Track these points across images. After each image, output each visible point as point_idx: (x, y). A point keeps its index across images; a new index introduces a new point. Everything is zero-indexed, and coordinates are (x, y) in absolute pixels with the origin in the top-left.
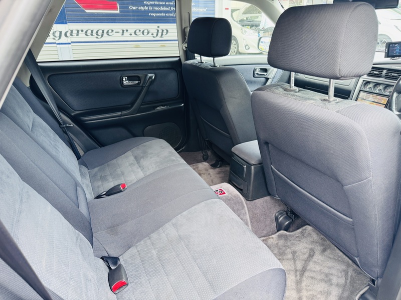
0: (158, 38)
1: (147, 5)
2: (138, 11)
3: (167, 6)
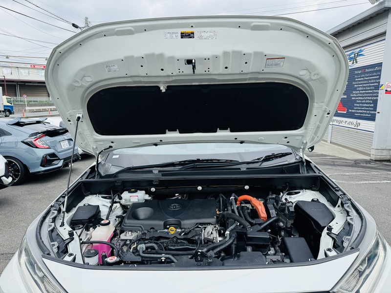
0: (356, 128)
1: (355, 110)
2: (352, 112)
3: (362, 110)
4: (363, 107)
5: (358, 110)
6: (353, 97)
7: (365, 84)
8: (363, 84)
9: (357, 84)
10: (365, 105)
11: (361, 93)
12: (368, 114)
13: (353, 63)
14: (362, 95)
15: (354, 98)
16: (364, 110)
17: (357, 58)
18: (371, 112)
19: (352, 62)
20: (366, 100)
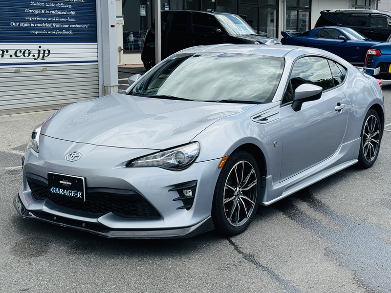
1: (29, 21)
2: (19, 28)
4: (52, 16)
5: (41, 22)
10: (56, 12)
12: (68, 29)
16: (56, 22)
18: (73, 26)
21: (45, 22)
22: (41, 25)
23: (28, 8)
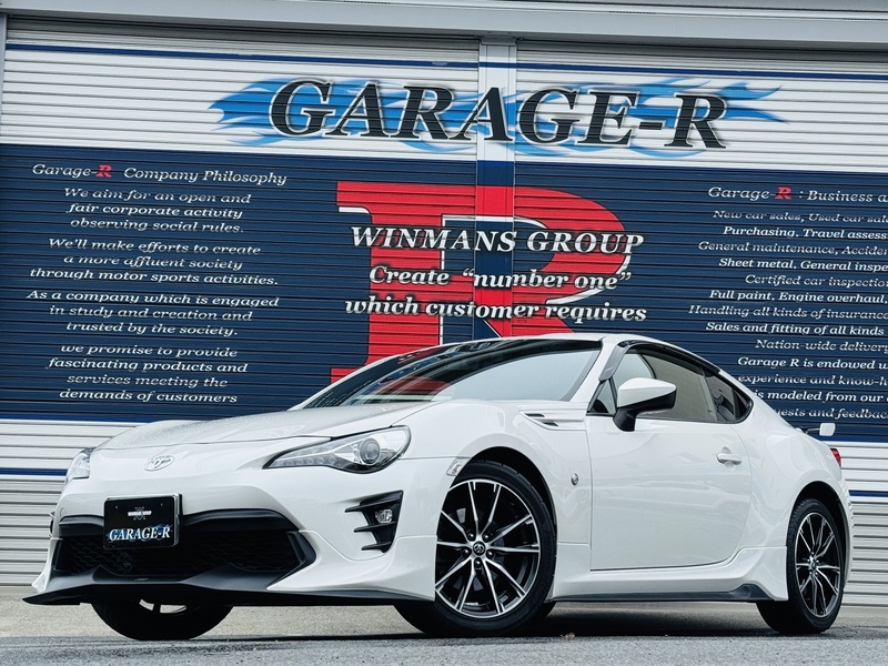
3: (813, 389)
4: (827, 373)
5: (788, 388)
6: (719, 320)
7: (816, 258)
8: (798, 258)
9: (737, 256)
10: (839, 364)
11: (792, 305)
13: (680, 140)
14: (801, 313)
15: (727, 327)
16: (837, 389)
17: (716, 123)
19: (672, 133)
20: (838, 339)
21: (800, 388)
22: (787, 396)
23: (746, 355)
